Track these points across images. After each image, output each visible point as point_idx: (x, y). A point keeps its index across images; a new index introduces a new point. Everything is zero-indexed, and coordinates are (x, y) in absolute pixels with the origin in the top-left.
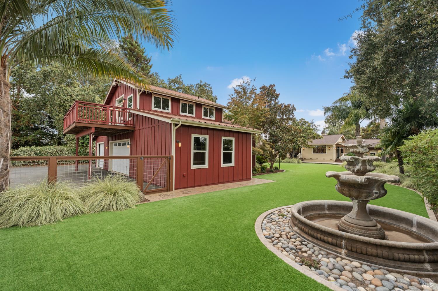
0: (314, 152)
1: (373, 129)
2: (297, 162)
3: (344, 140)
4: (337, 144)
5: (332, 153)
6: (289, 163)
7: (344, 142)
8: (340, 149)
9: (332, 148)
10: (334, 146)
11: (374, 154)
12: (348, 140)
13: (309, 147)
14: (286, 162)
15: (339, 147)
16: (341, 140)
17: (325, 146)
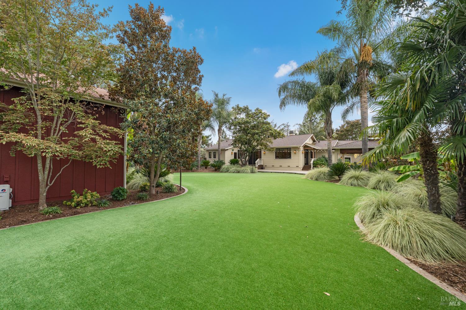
0: (277, 157)
1: (347, 129)
2: (249, 171)
3: (314, 141)
4: (305, 147)
5: (299, 159)
6: (239, 172)
7: (315, 144)
8: (308, 153)
9: (299, 151)
10: (302, 149)
11: (349, 158)
12: (319, 142)
13: (271, 150)
14: (233, 171)
15: (307, 150)
16: (311, 142)
17: (290, 149)
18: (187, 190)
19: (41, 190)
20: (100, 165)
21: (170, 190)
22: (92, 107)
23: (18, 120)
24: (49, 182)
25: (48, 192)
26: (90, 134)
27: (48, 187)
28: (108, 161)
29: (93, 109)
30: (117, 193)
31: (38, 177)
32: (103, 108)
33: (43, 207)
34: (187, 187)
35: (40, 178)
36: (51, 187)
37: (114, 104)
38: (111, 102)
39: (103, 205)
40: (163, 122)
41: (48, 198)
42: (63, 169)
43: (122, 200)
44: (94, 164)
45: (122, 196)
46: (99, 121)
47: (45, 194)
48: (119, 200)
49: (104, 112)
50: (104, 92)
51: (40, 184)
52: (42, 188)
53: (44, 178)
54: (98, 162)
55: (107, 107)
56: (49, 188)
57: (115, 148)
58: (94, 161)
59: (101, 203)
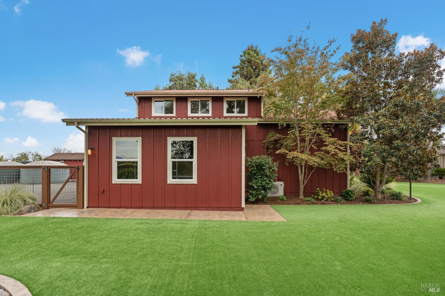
18: (419, 201)
19: (300, 186)
20: (339, 170)
21: (398, 198)
22: (325, 127)
23: (291, 144)
24: (305, 182)
25: (305, 188)
26: (334, 149)
27: (304, 184)
28: (344, 167)
29: (327, 129)
30: (346, 194)
31: (299, 178)
32: (333, 127)
33: (302, 197)
34: (420, 198)
35: (300, 179)
36: (306, 184)
37: (341, 122)
38: (338, 120)
39: (339, 201)
40: (395, 131)
41: (304, 193)
42: (312, 173)
43: (351, 200)
44: (335, 170)
45: (351, 197)
46: (336, 139)
47: (303, 189)
48: (348, 200)
49: (333, 130)
50: (333, 114)
51: (300, 183)
52: (301, 185)
53: (302, 179)
54: (337, 169)
55: (337, 125)
56: (305, 186)
57: (350, 157)
58: (334, 167)
59: (338, 200)
